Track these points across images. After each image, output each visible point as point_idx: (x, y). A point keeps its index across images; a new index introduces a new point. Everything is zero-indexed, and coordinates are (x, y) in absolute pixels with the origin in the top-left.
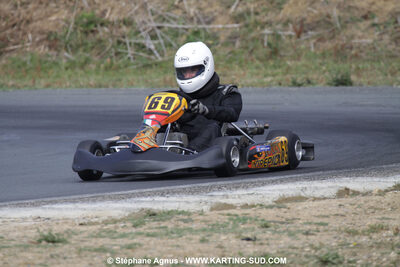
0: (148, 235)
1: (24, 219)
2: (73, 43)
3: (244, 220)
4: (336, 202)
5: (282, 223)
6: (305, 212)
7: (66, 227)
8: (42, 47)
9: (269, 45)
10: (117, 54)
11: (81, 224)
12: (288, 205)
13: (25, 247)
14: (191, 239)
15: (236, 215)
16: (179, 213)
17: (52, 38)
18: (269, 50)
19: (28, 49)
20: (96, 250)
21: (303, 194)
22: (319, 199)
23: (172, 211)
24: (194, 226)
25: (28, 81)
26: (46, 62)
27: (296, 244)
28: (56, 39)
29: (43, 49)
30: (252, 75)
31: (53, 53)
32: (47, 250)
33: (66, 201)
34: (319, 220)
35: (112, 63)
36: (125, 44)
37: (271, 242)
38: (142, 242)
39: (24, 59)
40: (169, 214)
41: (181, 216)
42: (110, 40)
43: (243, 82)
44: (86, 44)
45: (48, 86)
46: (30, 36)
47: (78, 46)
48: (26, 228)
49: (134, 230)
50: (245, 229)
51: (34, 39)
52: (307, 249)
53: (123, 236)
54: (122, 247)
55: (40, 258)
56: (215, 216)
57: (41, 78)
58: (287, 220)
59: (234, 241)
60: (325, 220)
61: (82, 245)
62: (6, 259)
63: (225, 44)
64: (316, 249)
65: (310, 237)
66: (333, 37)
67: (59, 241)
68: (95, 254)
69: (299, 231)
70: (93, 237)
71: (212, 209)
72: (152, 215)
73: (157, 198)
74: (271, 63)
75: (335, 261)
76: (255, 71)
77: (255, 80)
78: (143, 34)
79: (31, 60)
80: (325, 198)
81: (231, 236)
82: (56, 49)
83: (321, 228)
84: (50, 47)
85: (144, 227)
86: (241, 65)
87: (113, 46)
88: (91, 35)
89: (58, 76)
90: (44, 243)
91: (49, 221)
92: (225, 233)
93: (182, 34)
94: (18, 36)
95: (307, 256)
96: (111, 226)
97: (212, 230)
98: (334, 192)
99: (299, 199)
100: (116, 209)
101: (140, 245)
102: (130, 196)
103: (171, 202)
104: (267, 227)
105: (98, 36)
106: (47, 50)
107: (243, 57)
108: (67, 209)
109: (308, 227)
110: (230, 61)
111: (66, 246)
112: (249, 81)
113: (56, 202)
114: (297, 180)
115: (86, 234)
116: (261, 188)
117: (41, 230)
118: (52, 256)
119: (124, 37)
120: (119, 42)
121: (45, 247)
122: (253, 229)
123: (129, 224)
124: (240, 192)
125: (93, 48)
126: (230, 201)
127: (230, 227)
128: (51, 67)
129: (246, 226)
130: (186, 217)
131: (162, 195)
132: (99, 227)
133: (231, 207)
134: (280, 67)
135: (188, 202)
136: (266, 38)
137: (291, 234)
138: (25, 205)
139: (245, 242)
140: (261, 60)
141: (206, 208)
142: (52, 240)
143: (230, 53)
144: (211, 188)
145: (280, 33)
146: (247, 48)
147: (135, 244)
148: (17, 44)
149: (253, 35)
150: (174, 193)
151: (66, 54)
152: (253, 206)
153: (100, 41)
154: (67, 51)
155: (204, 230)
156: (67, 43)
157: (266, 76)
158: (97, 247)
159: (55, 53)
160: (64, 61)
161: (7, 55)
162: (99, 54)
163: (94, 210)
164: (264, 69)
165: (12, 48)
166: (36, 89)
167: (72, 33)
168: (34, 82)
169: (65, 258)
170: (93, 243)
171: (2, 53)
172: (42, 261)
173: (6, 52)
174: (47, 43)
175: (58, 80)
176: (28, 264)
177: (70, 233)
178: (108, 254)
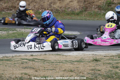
1: (90, 55)
2: (105, 8)
7: (100, 57)
11: (104, 57)
13: (89, 62)
17: (99, 7)
19: (93, 10)
20: (108, 64)
25: (92, 18)
26: (97, 13)
28: (100, 7)
29: (97, 10)
31: (99, 11)
33: (101, 50)
39: (92, 12)
44: (108, 9)
45: (97, 20)
46: (94, 6)
47: (106, 9)
48: (90, 57)
49: (118, 59)
51: (95, 7)
53: (115, 60)
54: (115, 63)
55: (93, 65)
57: (96, 17)
61: (105, 62)
67: (98, 61)
70: (107, 60)
79: (94, 13)
82: (100, 10)
84: (99, 9)
88: (110, 6)
89: (100, 17)
90: (94, 61)
91: (96, 55)
94: (90, 6)
96: (112, 57)
100: (114, 53)
102: (118, 50)
105: (111, 7)
108: (101, 52)
111: (100, 62)
113: (98, 50)
115: (105, 59)
117: (94, 58)
118: (96, 65)
121: (95, 62)
123: (117, 57)
128: (99, 15)
132: (109, 57)
138: (90, 51)
142: (96, 60)
147: (119, 62)
148: (90, 8)
151: (103, 11)
153: (112, 8)
154: (103, 10)
156: (103, 8)
158: (108, 63)
159: (100, 11)
160: (102, 13)
161: (87, 11)
165: (89, 9)
166: (94, 20)
167: (105, 6)
169: (100, 65)
170: (107, 62)
171: (86, 11)
172: (94, 66)
173: (87, 10)
174: (98, 8)
175: (100, 18)
176: (90, 66)
177: (101, 59)
178: (111, 65)
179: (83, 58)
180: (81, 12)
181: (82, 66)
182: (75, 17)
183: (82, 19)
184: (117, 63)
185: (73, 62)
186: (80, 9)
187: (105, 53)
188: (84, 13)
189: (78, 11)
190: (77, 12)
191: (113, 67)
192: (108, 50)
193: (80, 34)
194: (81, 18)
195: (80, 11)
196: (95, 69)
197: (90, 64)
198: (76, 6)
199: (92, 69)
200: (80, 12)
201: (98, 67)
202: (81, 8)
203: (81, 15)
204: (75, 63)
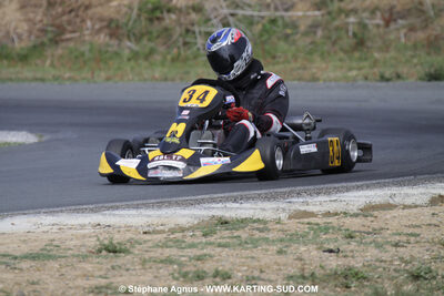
0: (219, 245)
1: (82, 226)
2: (136, 32)
3: (326, 230)
4: (428, 211)
5: (369, 233)
6: (393, 221)
7: (129, 235)
8: (102, 36)
9: (355, 35)
10: (185, 44)
11: (145, 233)
12: (376, 213)
13: (84, 258)
14: (267, 250)
15: (317, 224)
16: (254, 221)
17: (113, 25)
18: (355, 41)
19: (86, 38)
20: (162, 262)
21: (391, 202)
22: (410, 207)
23: (246, 219)
24: (270, 236)
25: (86, 73)
26: (106, 52)
27: (385, 256)
28: (118, 27)
29: (103, 38)
30: (336, 68)
31: (114, 42)
32: (107, 261)
33: (129, 207)
34: (411, 231)
35: (179, 54)
36: (194, 33)
37: (357, 254)
38: (213, 253)
39: (82, 49)
40: (243, 222)
41: (255, 225)
42: (178, 29)
43: (325, 76)
44: (151, 33)
45: (108, 79)
46: (89, 23)
47: (142, 35)
48: (84, 236)
49: (204, 240)
50: (327, 239)
51: (93, 26)
52: (397, 263)
53: (192, 246)
54: (191, 259)
55: (100, 270)
56: (293, 225)
57: (100, 69)
58: (374, 229)
59: (314, 253)
60: (417, 231)
61: (147, 256)
62: (63, 270)
63: (306, 34)
64: (407, 263)
65: (398, 249)
66: (426, 27)
67: (120, 251)
68: (160, 265)
69: (388, 242)
70: (158, 246)
71: (290, 218)
72: (224, 223)
73: (230, 205)
74: (357, 55)
75: (427, 276)
76: (339, 64)
77: (339, 74)
78: (214, 21)
79: (91, 50)
80: (416, 206)
81: (312, 247)
82: (117, 38)
83: (412, 239)
84: (112, 35)
85: (215, 236)
86: (322, 55)
87: (181, 35)
88: (156, 22)
89: (119, 68)
90: (104, 252)
91: (110, 229)
92: (305, 244)
93: (258, 23)
94: (75, 23)
95: (396, 270)
96: (178, 235)
97: (290, 240)
98: (426, 199)
99: (388, 207)
100: (184, 216)
101: (211, 256)
102: (199, 202)
103: (245, 209)
104: (352, 237)
105: (164, 24)
106: (107, 38)
107: (326, 48)
108: (129, 215)
109: (398, 238)
110: (310, 53)
111: (129, 257)
112: (332, 75)
113: (117, 208)
114: (385, 185)
115: (150, 244)
116: (346, 194)
117: (101, 239)
118: (113, 268)
119: (193, 25)
120: (188, 31)
121: (106, 257)
122: (336, 240)
123: (198, 233)
124: (322, 198)
125: (158, 37)
126: (311, 208)
127: (310, 237)
128: (111, 58)
129: (327, 236)
130: (261, 226)
131: (235, 201)
132: (165, 235)
133: (312, 215)
134: (366, 59)
135: (263, 210)
136: (351, 28)
137: (379, 246)
138: (83, 211)
139: (327, 254)
140: (345, 52)
141: (283, 216)
142: (113, 250)
143: (310, 44)
144: (290, 194)
145: (366, 21)
146: (329, 38)
147: (205, 255)
148: (74, 32)
149: (337, 23)
150: (248, 199)
151: (129, 44)
152: (336, 214)
153: (166, 29)
154: (130, 40)
155: (282, 240)
156: (129, 31)
157: (350, 69)
158: (163, 257)
159: (116, 42)
160: (127, 51)
161: (64, 44)
162: (165, 44)
163: (159, 216)
164: (348, 61)
165: (68, 36)
166: (95, 82)
167: (135, 21)
168: (93, 73)
169: (128, 270)
170: (158, 253)
171: (57, 43)
172: (102, 273)
173: (63, 41)
174: (106, 31)
175: (119, 72)
176: (86, 276)
177: (133, 242)
178: (175, 266)
179: (55, 243)
180: (37, 49)
181: (52, 276)
182: (12, 70)
183: (42, 80)
184: (199, 259)
185: (16, 258)
186: (33, 38)
187: (149, 216)
188: (49, 52)
189: (23, 45)
190: (22, 49)
191: (185, 275)
192: (160, 205)
193: (39, 143)
194: (39, 75)
195: (31, 44)
196: (107, 287)
197: (88, 267)
198: (13, 25)
199: (96, 288)
200: (35, 47)
201: (119, 279)
202: (35, 32)
203: (39, 62)
204: (25, 265)
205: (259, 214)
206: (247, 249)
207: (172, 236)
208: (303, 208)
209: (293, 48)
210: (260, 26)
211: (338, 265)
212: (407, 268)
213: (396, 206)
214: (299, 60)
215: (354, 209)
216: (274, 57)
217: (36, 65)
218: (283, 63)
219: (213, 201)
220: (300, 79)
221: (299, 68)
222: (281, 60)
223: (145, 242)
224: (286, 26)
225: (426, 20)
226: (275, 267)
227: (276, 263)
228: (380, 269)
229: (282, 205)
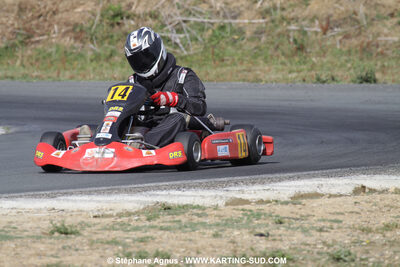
0: (161, 229)
1: (39, 210)
2: (98, 35)
3: (258, 216)
4: (352, 200)
5: (297, 219)
6: (319, 209)
7: (80, 219)
8: (68, 38)
9: (295, 41)
11: (95, 217)
12: (304, 201)
13: (38, 238)
14: (204, 234)
15: (251, 211)
16: (194, 208)
17: (78, 30)
18: (295, 46)
19: (54, 40)
20: (108, 243)
21: (319, 191)
22: (335, 196)
23: (187, 205)
24: (208, 221)
25: (52, 73)
26: (71, 53)
27: (310, 240)
28: (81, 31)
29: (68, 41)
30: (278, 71)
31: (78, 44)
32: (59, 242)
33: (81, 193)
34: (333, 218)
37: (284, 238)
38: (155, 235)
39: (50, 50)
40: (185, 208)
41: (195, 211)
43: (267, 77)
44: (112, 37)
45: (72, 78)
46: (56, 27)
47: (104, 39)
48: (40, 219)
49: (148, 223)
50: (259, 224)
51: (60, 30)
52: (320, 246)
53: (137, 229)
54: (134, 240)
55: (52, 249)
56: (231, 212)
57: (65, 69)
58: (302, 216)
59: (246, 237)
60: (340, 218)
61: (95, 238)
62: (18, 250)
63: (251, 39)
64: (329, 246)
65: (323, 234)
66: (359, 34)
67: (72, 233)
68: (107, 246)
69: (313, 228)
70: (105, 229)
71: (227, 204)
72: (167, 208)
73: (173, 192)
74: (297, 59)
75: (346, 259)
76: (280, 67)
77: (280, 76)
78: (169, 27)
79: (57, 51)
80: (341, 195)
81: (245, 231)
82: (82, 41)
83: (335, 225)
84: (76, 38)
85: (158, 220)
86: (266, 61)
88: (117, 27)
89: (82, 68)
90: (56, 234)
91: (63, 213)
92: (239, 229)
93: (208, 29)
94: (44, 27)
95: (318, 253)
96: (125, 219)
97: (226, 224)
98: (350, 189)
99: (316, 196)
100: (130, 202)
101: (153, 239)
102: (145, 190)
103: (187, 196)
104: (281, 223)
106: (72, 41)
107: (270, 53)
108: (81, 201)
109: (322, 224)
110: (255, 56)
111: (79, 238)
112: (273, 77)
113: (72, 194)
114: (314, 176)
115: (99, 227)
116: (280, 184)
118: (64, 248)
121: (58, 238)
122: (267, 225)
123: (143, 217)
124: (256, 187)
125: (118, 40)
126: (245, 196)
127: (244, 222)
128: (76, 59)
129: (259, 222)
130: (200, 212)
131: (179, 189)
132: (112, 219)
133: (247, 202)
134: (305, 63)
135: (203, 197)
136: (291, 34)
137: (305, 231)
138: (40, 196)
139: (258, 238)
140: (287, 56)
141: (221, 203)
142: (64, 232)
143: (256, 48)
144: (228, 183)
145: (306, 29)
146: (272, 43)
147: (148, 237)
148: (43, 35)
149: (279, 30)
150: (190, 187)
151: (92, 46)
152: (269, 202)
153: (125, 33)
154: (93, 43)
155: (218, 225)
156: (92, 35)
157: (290, 72)
158: (110, 239)
159: (80, 45)
160: (90, 53)
161: (33, 46)
163: (109, 202)
164: (289, 65)
165: (37, 39)
166: (60, 81)
167: (98, 25)
168: (59, 73)
169: (77, 250)
170: (105, 235)
171: (27, 44)
172: (53, 253)
173: (32, 43)
174: (72, 35)
175: (82, 72)
176: (39, 255)
177: (84, 225)
178: (120, 248)
179: (14, 225)
180: (9, 50)
181: (8, 255)
183: (12, 78)
184: (142, 240)
186: (5, 40)
187: (99, 202)
188: (19, 52)
191: (129, 255)
192: (109, 193)
193: (7, 134)
194: (9, 74)
195: (3, 45)
196: (57, 266)
197: (42, 247)
200: (7, 48)
201: (68, 258)
202: (7, 34)
203: (10, 62)
205: (198, 201)
206: (186, 232)
207: (119, 220)
208: (238, 196)
209: (240, 52)
210: (210, 32)
211: (267, 248)
212: (329, 251)
213: (323, 195)
214: (245, 62)
215: (285, 197)
216: (223, 60)
217: (8, 64)
218: (230, 65)
219: (159, 188)
220: (244, 80)
221: (244, 70)
222: (228, 63)
223: (95, 225)
224: (233, 32)
225: (360, 28)
226: (211, 249)
227: (211, 245)
228: (305, 252)
229: (220, 193)
